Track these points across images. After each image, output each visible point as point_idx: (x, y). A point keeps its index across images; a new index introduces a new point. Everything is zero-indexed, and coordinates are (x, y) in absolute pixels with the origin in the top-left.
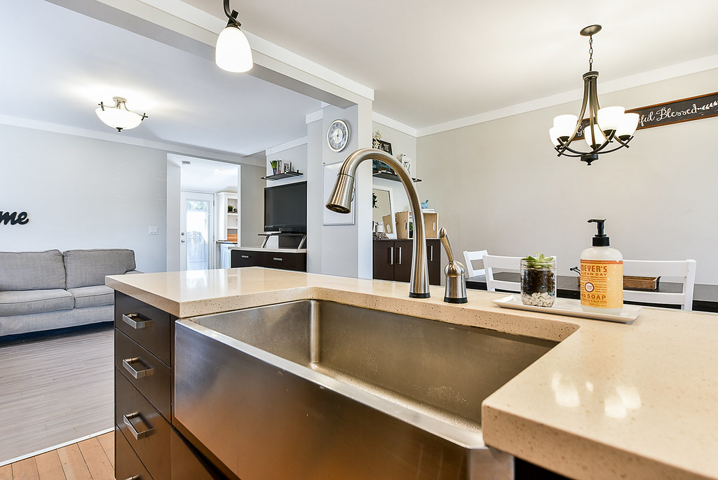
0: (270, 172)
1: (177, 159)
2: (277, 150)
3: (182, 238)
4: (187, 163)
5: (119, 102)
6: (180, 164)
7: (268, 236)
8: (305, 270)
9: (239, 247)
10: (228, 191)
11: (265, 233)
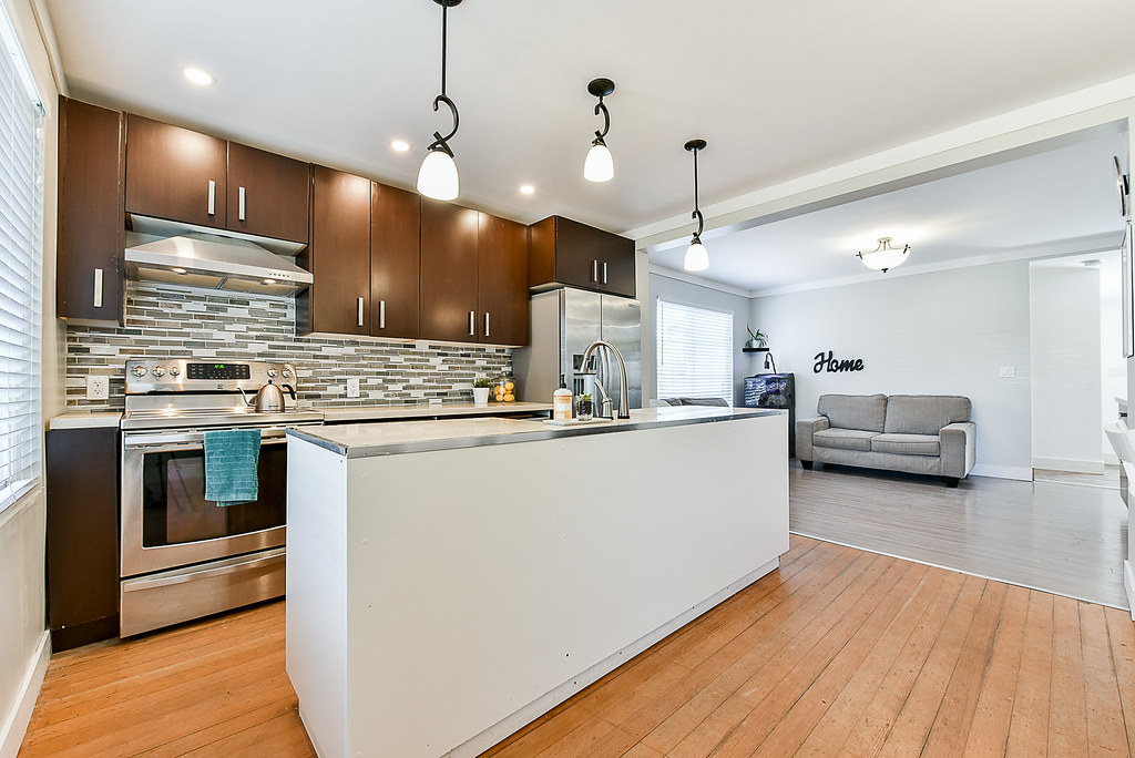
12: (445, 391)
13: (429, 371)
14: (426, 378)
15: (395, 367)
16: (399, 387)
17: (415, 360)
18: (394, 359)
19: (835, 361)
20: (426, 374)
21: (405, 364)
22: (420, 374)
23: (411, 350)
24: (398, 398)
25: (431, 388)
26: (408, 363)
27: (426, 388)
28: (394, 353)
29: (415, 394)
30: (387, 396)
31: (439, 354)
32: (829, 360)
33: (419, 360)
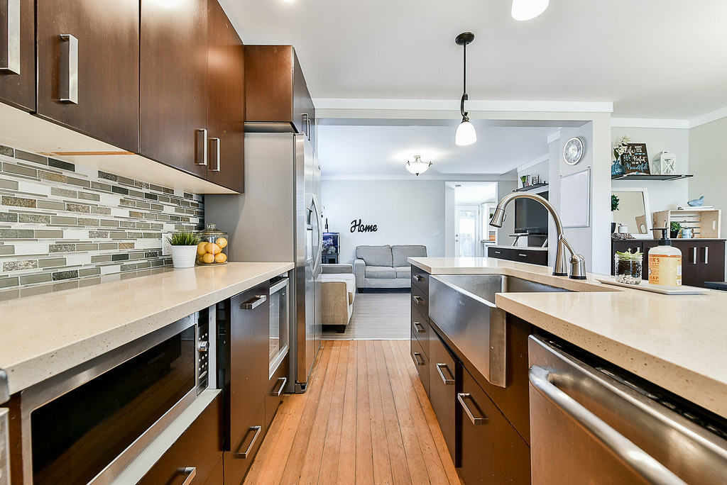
0: (520, 186)
1: (452, 185)
2: (526, 167)
3: (456, 238)
4: (459, 186)
5: (417, 158)
6: (454, 187)
7: (518, 237)
8: (547, 265)
9: (496, 245)
10: (490, 202)
11: (516, 234)
12: (124, 252)
13: (100, 217)
14: (94, 229)
15: (31, 203)
16: (40, 247)
17: (73, 194)
18: (27, 187)
19: (362, 225)
20: (94, 223)
21: (51, 197)
22: (82, 223)
23: (66, 173)
24: (39, 270)
25: (104, 246)
26: (61, 199)
27: (95, 247)
28: (31, 174)
29: (76, 260)
30: (13, 267)
31: (115, 189)
32: (359, 225)
33: (82, 196)
